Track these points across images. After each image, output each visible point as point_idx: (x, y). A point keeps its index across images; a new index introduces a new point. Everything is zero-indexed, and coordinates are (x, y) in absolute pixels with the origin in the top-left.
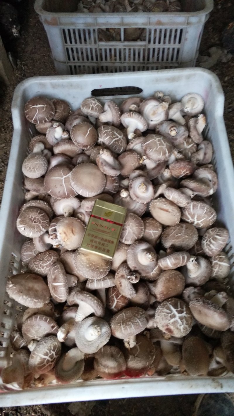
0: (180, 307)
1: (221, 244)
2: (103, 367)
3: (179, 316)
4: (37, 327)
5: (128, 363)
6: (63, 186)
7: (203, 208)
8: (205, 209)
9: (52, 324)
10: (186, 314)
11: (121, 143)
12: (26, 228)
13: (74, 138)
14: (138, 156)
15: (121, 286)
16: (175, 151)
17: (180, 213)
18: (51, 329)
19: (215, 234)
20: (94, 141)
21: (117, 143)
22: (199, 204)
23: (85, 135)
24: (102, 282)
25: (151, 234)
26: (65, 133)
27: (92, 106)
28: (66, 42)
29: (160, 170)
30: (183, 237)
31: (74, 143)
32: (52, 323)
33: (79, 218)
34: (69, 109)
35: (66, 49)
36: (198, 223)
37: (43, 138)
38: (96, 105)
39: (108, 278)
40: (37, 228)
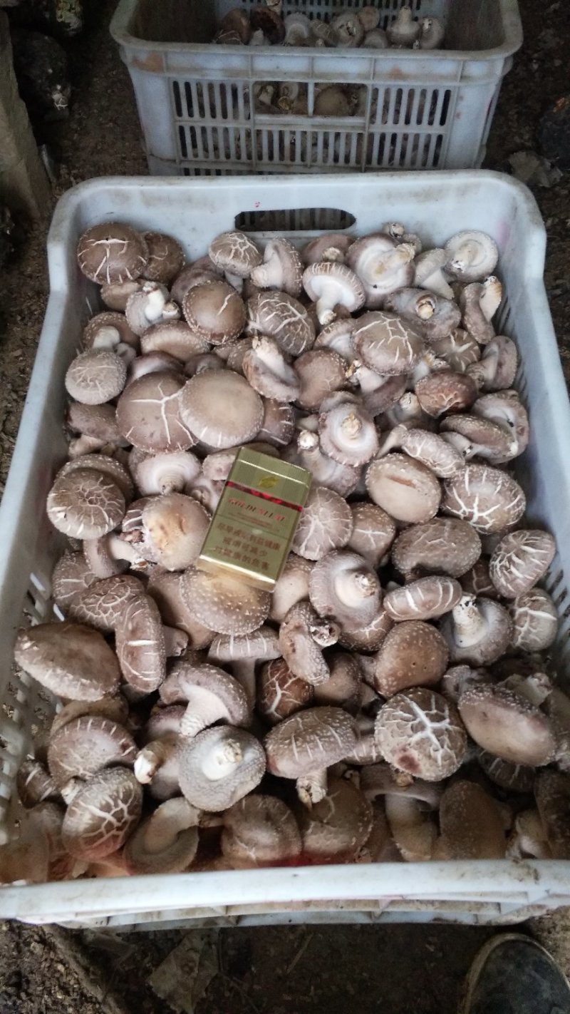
0: (437, 708)
1: (537, 566)
2: (243, 845)
3: (432, 728)
4: (86, 746)
5: (305, 838)
6: (163, 421)
7: (493, 481)
8: (500, 482)
9: (123, 740)
10: (451, 724)
11: (302, 329)
12: (68, 514)
13: (192, 316)
14: (340, 362)
15: (294, 651)
16: (430, 352)
17: (439, 491)
18: (121, 751)
19: (524, 541)
20: (238, 326)
21: (292, 328)
22: (485, 471)
23: (218, 308)
24: (248, 642)
25: (368, 540)
26: (171, 306)
27: (237, 250)
28: (179, 113)
29: (392, 393)
30: (445, 546)
31: (192, 326)
32: (122, 738)
33: (195, 497)
34: (182, 255)
35: (177, 128)
36: (481, 518)
37: (117, 318)
38: (244, 248)
39: (261, 635)
40: (95, 515)
